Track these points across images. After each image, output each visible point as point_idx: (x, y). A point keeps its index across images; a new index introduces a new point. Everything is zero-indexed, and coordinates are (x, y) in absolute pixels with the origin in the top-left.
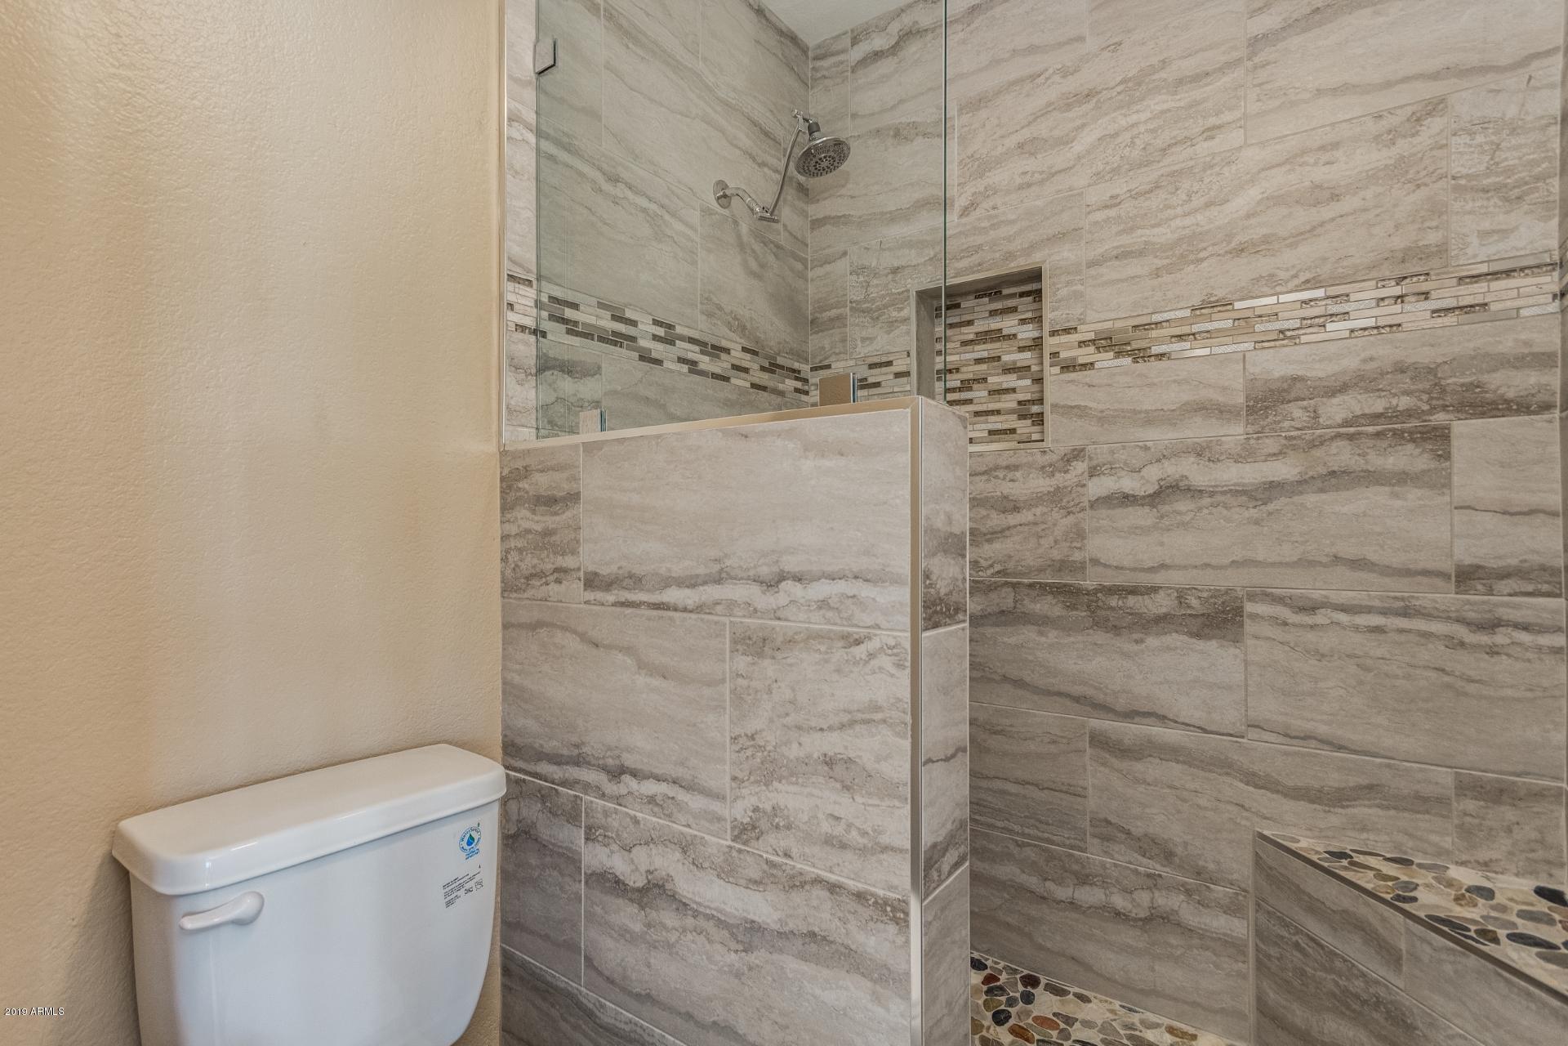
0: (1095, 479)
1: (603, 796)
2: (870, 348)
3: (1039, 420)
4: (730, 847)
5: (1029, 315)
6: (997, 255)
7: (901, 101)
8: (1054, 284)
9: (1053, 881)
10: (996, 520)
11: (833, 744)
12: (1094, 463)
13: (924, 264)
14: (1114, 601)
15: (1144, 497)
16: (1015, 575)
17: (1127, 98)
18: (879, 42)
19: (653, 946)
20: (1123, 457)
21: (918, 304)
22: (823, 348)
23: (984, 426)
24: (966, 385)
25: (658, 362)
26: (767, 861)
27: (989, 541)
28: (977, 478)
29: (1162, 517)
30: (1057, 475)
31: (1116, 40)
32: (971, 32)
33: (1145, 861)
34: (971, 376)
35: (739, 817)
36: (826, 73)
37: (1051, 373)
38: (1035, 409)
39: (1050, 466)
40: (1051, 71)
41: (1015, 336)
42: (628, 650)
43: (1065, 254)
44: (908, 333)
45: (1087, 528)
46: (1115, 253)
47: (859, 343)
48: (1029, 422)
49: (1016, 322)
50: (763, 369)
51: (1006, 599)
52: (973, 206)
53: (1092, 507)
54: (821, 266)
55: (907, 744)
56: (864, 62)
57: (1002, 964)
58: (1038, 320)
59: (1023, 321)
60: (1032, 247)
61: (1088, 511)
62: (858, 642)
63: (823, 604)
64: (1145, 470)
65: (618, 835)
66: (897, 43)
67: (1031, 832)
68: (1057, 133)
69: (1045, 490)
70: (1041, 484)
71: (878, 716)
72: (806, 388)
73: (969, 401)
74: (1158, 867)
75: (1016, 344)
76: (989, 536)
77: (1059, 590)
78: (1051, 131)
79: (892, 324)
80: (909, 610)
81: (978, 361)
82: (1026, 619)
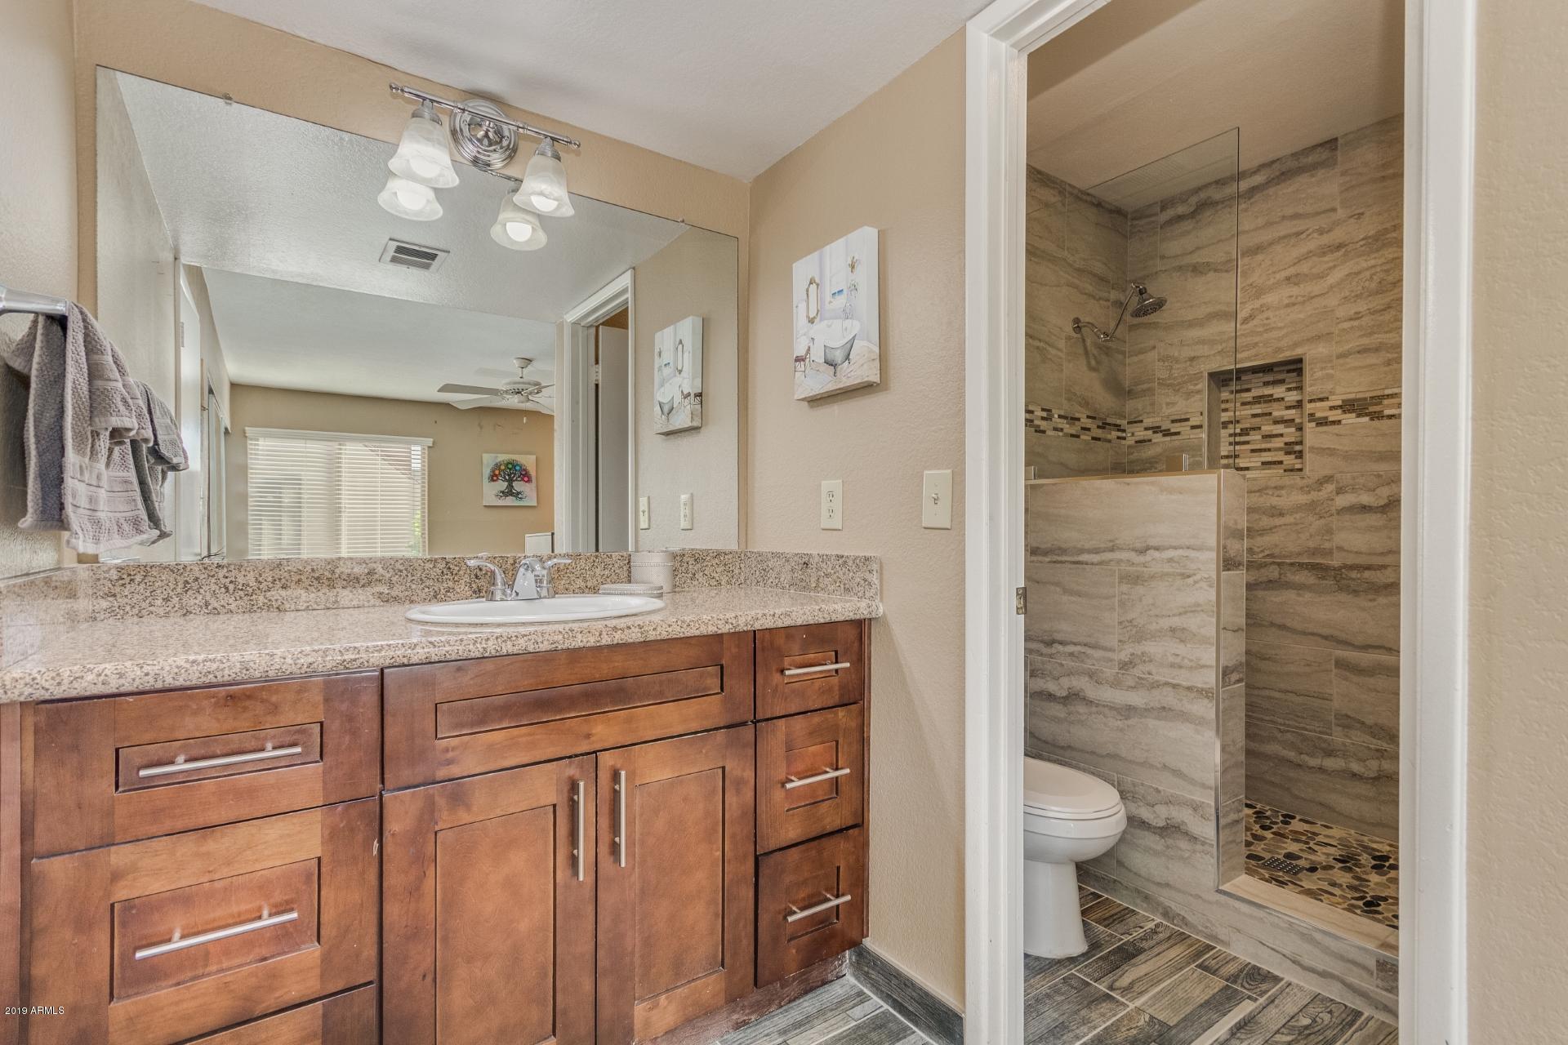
0: (1341, 496)
1: (1042, 655)
2: (1173, 410)
3: (1300, 455)
4: (1118, 673)
5: (1294, 385)
6: (1269, 349)
7: (1198, 248)
8: (1312, 369)
9: (1307, 754)
10: (1266, 522)
11: (1176, 622)
12: (1341, 485)
13: (1214, 355)
14: (1354, 574)
15: (1377, 507)
16: (1279, 557)
17: (1368, 249)
18: (1181, 209)
19: (1072, 723)
20: (1362, 481)
21: (1209, 381)
22: (1137, 409)
23: (1257, 459)
24: (1245, 432)
25: (1044, 432)
26: (1138, 677)
27: (1261, 535)
28: (1253, 494)
29: (1390, 520)
30: (1312, 492)
31: (1361, 211)
32: (1251, 204)
33: (1375, 741)
34: (1248, 426)
35: (1123, 659)
36: (1141, 229)
37: (1309, 427)
38: (1298, 448)
39: (1307, 487)
40: (1311, 230)
41: (1283, 399)
42: (1057, 584)
43: (1320, 349)
44: (1201, 400)
45: (1334, 527)
46: (1357, 349)
47: (1164, 406)
48: (1293, 456)
49: (1284, 389)
50: (1099, 427)
51: (1273, 573)
52: (1251, 317)
53: (1338, 514)
54: (1136, 355)
55: (1214, 620)
56: (1171, 222)
57: (1268, 808)
58: (1300, 388)
59: (1289, 389)
60: (1296, 345)
61: (1336, 517)
62: (1189, 577)
63: (1170, 560)
64: (1378, 490)
65: (1050, 673)
66: (1195, 211)
67: (1291, 723)
68: (1314, 271)
69: (1304, 502)
70: (1302, 498)
71: (1199, 609)
72: (1124, 435)
73: (1247, 443)
74: (1385, 745)
75: (1283, 404)
76: (1260, 532)
77: (1313, 567)
78: (1310, 269)
79: (1189, 394)
80: (1215, 562)
81: (1254, 416)
82: (1288, 586)
